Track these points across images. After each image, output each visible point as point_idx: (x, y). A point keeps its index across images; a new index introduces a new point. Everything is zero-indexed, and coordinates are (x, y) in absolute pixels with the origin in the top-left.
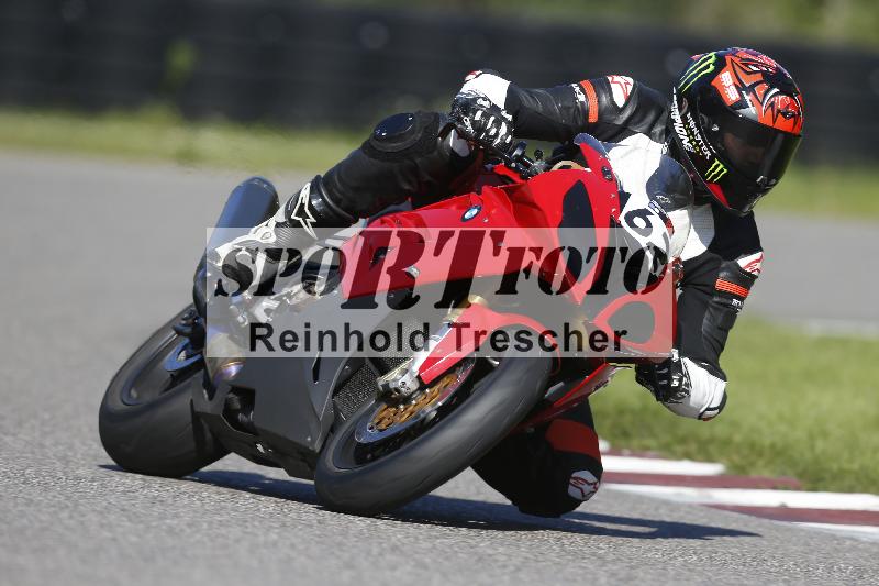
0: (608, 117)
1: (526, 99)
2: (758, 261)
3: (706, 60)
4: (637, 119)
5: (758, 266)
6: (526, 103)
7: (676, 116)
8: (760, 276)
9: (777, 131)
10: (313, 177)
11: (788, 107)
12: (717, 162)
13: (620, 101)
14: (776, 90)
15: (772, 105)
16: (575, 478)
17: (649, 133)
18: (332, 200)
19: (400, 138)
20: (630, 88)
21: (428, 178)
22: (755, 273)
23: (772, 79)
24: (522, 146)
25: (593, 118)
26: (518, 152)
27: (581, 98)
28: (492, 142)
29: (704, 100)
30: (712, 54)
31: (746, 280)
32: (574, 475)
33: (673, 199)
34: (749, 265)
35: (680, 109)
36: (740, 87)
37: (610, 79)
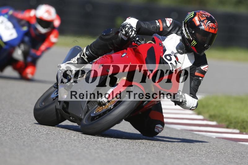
0: (165, 29)
1: (143, 25)
2: (207, 67)
3: (191, 14)
4: (173, 30)
5: (207, 69)
6: (143, 26)
7: (183, 29)
8: (207, 72)
9: (210, 33)
10: (87, 46)
11: (213, 26)
12: (194, 41)
13: (168, 25)
14: (210, 22)
15: (209, 26)
16: (157, 127)
17: (177, 34)
18: (91, 52)
19: (109, 35)
20: (171, 22)
21: (116, 46)
22: (206, 71)
23: (209, 19)
24: (139, 37)
25: (161, 30)
26: (137, 39)
27: (158, 24)
28: (130, 36)
29: (191, 24)
30: (193, 12)
31: (204, 73)
32: (157, 126)
33: (183, 51)
34: (204, 69)
35: (185, 27)
36: (200, 21)
37: (166, 19)
